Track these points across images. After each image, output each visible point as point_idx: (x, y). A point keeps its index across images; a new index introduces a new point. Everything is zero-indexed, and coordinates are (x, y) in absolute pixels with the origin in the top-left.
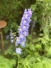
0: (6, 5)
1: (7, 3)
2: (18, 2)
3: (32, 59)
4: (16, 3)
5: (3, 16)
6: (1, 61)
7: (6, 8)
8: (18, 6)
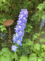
0: (20, 6)
1: (21, 4)
2: (28, 2)
3: (33, 58)
4: (26, 3)
5: (16, 15)
6: (6, 53)
7: (19, 9)
8: (28, 6)
